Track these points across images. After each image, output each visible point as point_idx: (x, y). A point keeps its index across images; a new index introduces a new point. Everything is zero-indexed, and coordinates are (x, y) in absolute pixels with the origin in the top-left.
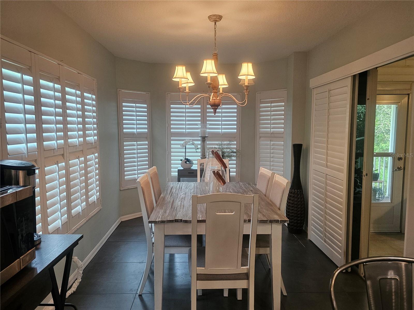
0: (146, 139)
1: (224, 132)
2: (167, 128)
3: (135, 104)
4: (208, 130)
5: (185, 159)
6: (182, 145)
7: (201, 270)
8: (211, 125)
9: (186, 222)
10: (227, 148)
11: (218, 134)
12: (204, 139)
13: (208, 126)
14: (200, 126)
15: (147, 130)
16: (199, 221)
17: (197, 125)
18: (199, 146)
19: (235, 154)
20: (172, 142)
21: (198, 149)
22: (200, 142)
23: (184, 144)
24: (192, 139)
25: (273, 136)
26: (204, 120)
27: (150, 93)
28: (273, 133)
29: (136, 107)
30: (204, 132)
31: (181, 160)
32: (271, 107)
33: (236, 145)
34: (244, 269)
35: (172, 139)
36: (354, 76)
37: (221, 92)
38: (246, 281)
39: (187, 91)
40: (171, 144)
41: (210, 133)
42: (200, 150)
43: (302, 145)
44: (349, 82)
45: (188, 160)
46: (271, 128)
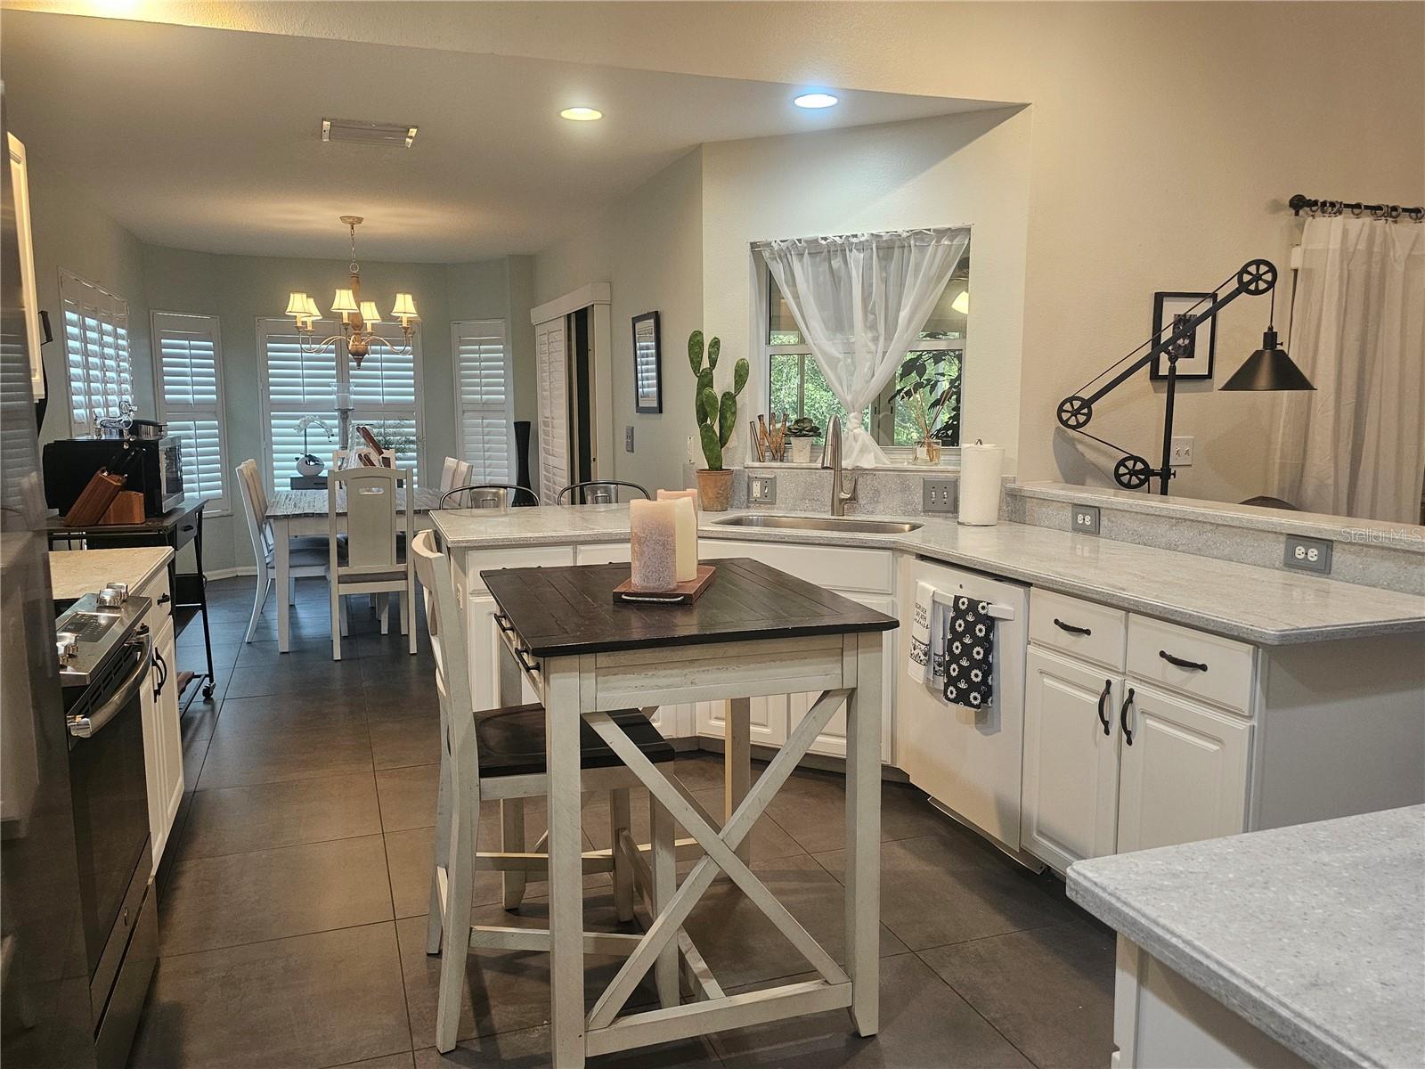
0: (214, 415)
1: (388, 400)
2: (260, 392)
3: (187, 342)
4: (353, 397)
5: (306, 456)
6: (298, 427)
7: (344, 571)
8: (357, 385)
9: (320, 515)
10: (395, 434)
11: (375, 404)
12: (345, 414)
13: (353, 388)
14: (336, 388)
15: (214, 397)
16: (338, 514)
17: (328, 385)
18: (336, 431)
19: (415, 447)
20: (273, 422)
21: (333, 435)
22: (336, 422)
23: (302, 426)
24: (319, 416)
25: (486, 409)
26: (343, 376)
27: (218, 317)
28: (485, 403)
29: (191, 348)
30: (346, 400)
31: (297, 459)
32: (479, 352)
33: (416, 426)
34: (401, 567)
35: (274, 415)
36: (569, 316)
37: (369, 330)
38: (404, 581)
39: (310, 328)
40: (271, 426)
41: (357, 402)
42: (337, 439)
43: (529, 423)
44: (562, 324)
45: (311, 458)
46: (483, 392)
